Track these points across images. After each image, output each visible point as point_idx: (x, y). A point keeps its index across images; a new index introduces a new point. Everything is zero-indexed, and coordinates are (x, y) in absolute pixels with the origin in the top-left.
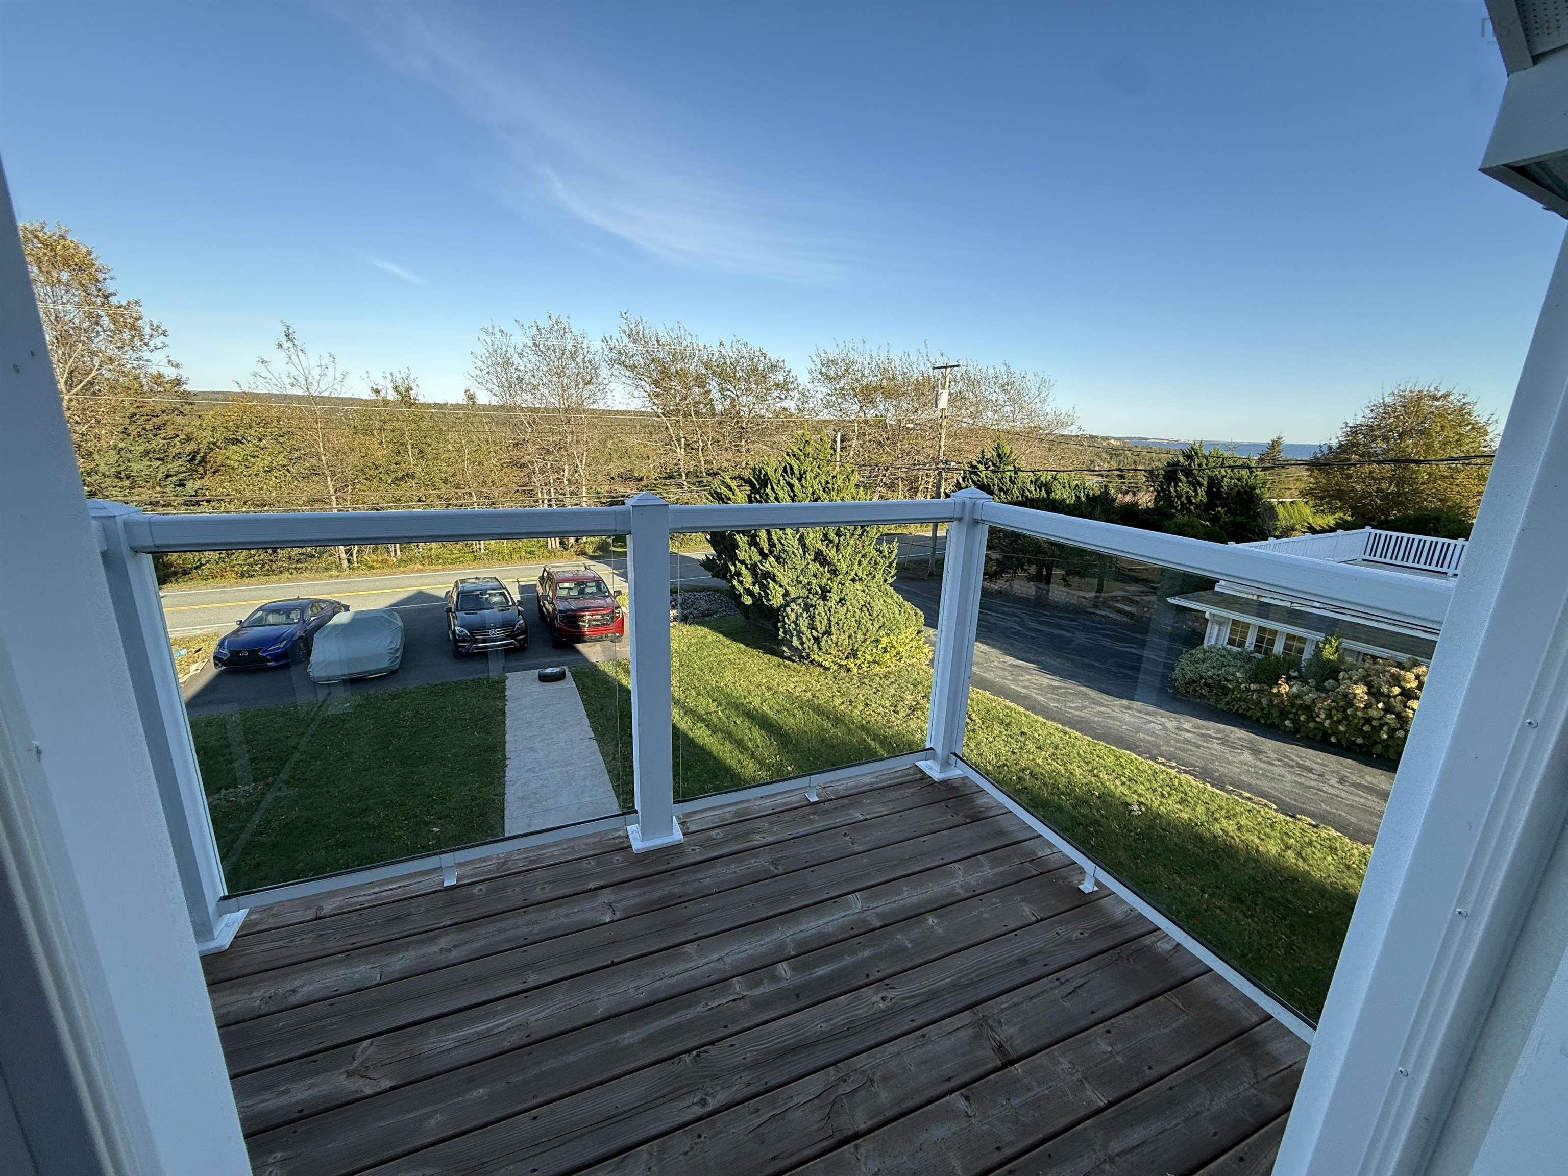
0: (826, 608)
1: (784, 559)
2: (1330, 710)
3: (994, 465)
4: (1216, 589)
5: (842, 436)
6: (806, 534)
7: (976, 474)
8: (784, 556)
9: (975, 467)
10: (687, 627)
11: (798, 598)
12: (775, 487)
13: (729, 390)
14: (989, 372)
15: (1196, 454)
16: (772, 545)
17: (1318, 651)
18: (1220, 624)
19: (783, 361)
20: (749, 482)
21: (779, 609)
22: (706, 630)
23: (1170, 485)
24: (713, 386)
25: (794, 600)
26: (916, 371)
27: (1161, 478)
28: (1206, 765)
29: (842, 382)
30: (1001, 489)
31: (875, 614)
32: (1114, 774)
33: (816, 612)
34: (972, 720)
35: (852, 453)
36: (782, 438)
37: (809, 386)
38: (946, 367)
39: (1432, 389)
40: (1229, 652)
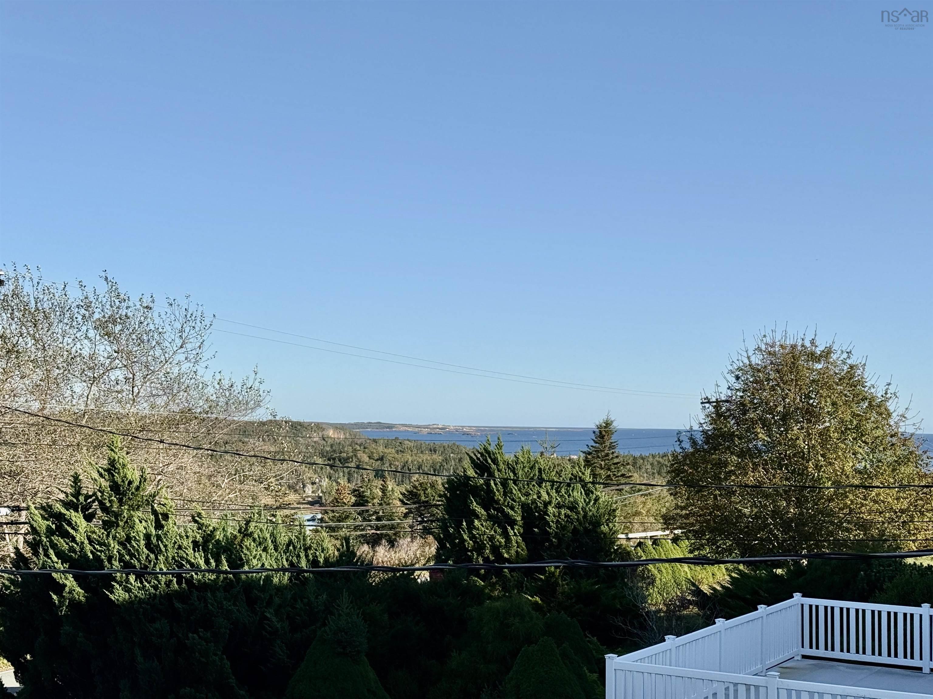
3: (104, 509)
7: (65, 535)
9: (59, 517)
14: (71, 295)
15: (495, 461)
23: (459, 526)
27: (440, 514)
30: (127, 567)
39: (808, 344)
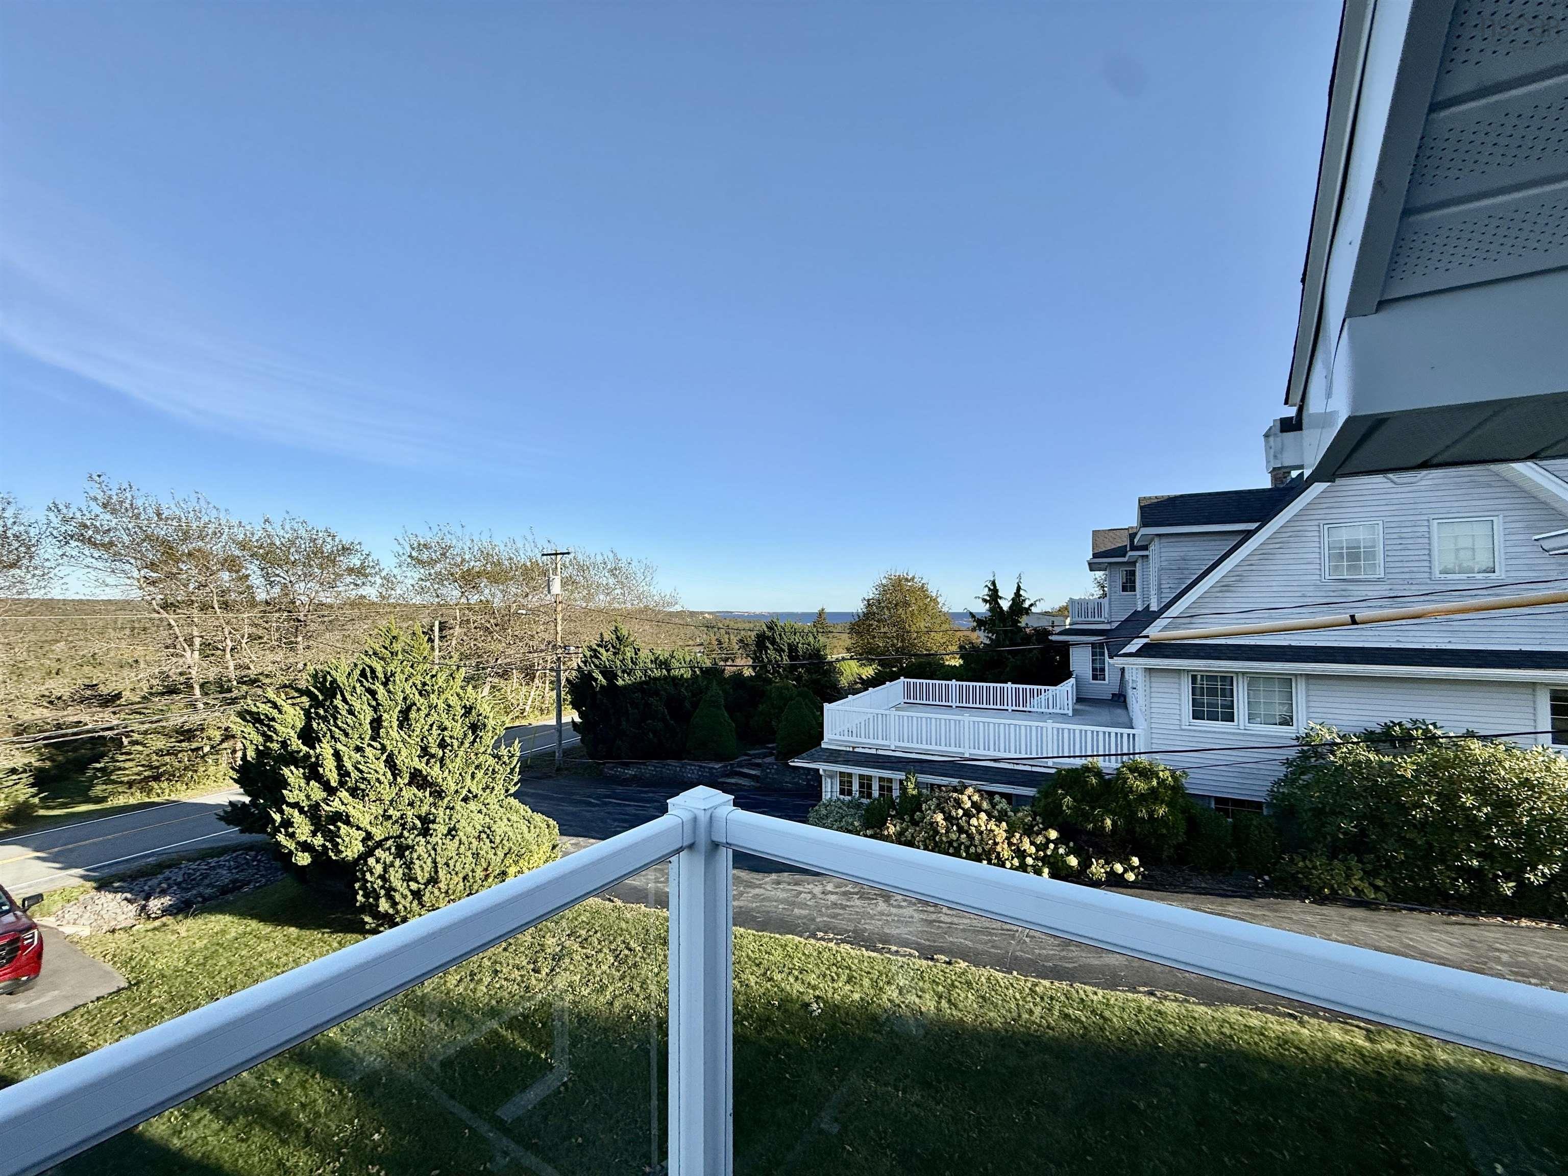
0: (429, 847)
1: (363, 790)
2: (925, 841)
3: (614, 647)
4: (823, 746)
5: (440, 623)
6: (396, 752)
7: (598, 658)
8: (363, 786)
9: (595, 650)
10: (190, 922)
11: (387, 839)
12: (348, 697)
13: (278, 575)
14: (598, 558)
15: (776, 626)
16: (343, 773)
17: (903, 789)
18: (831, 777)
19: (360, 543)
20: (307, 693)
21: (356, 861)
22: (228, 918)
23: (761, 653)
24: (253, 570)
25: (379, 844)
26: (523, 556)
27: (753, 648)
28: (856, 926)
29: (438, 567)
30: (624, 672)
31: (498, 840)
32: (786, 969)
33: (415, 855)
34: (630, 950)
35: (454, 642)
36: (359, 629)
37: (396, 571)
38: (556, 554)
39: (905, 575)
40: (843, 802)
